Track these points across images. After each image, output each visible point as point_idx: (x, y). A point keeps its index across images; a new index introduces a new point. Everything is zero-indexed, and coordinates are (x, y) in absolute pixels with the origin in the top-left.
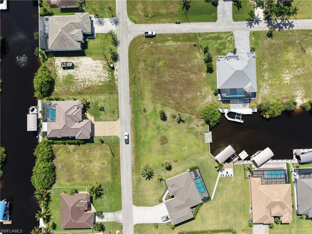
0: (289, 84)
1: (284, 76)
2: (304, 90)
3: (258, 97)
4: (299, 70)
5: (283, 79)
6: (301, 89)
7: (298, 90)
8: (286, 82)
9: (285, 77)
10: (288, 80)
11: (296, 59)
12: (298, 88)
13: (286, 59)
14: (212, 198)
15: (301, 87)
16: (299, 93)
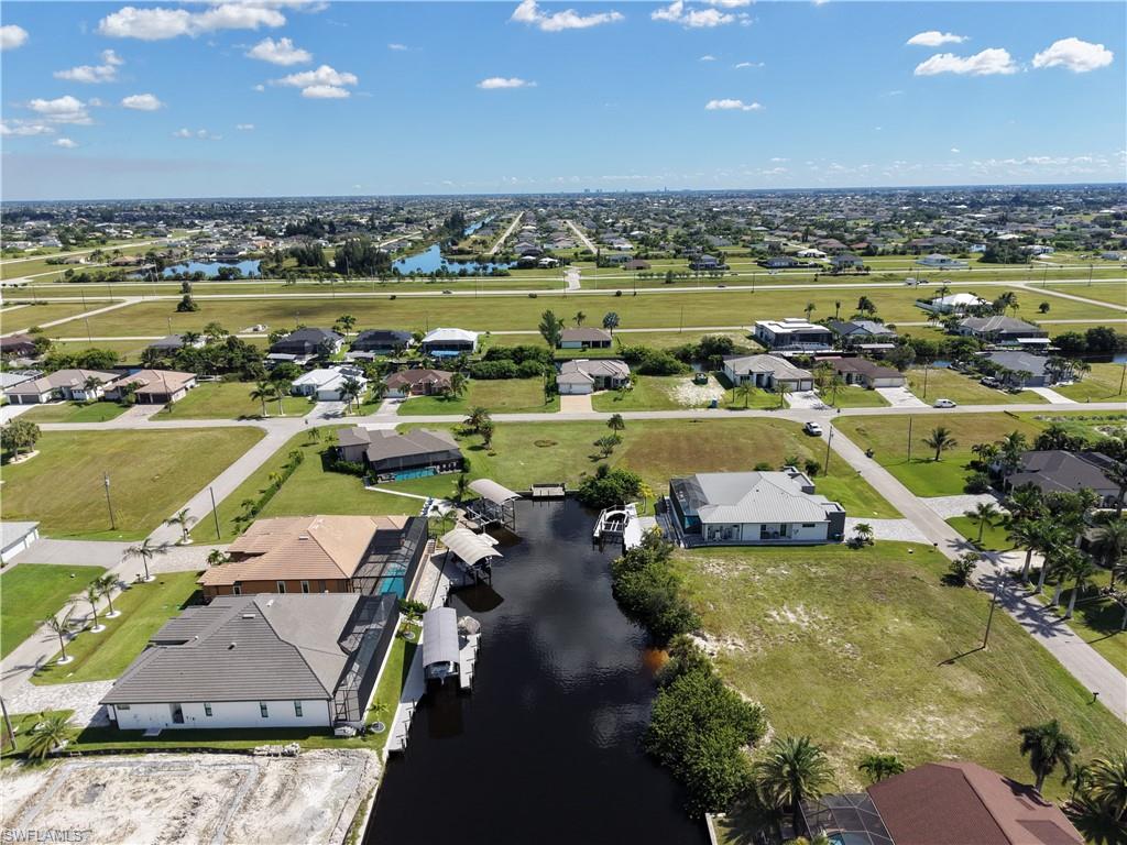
0: (769, 620)
1: (798, 609)
2: (755, 658)
3: (688, 554)
4: (848, 646)
5: (785, 607)
6: (756, 651)
7: (750, 642)
8: (774, 613)
9: (794, 612)
10: (783, 617)
11: (894, 638)
12: (758, 642)
13: (876, 613)
14: (370, 488)
15: (766, 649)
16: (734, 644)
